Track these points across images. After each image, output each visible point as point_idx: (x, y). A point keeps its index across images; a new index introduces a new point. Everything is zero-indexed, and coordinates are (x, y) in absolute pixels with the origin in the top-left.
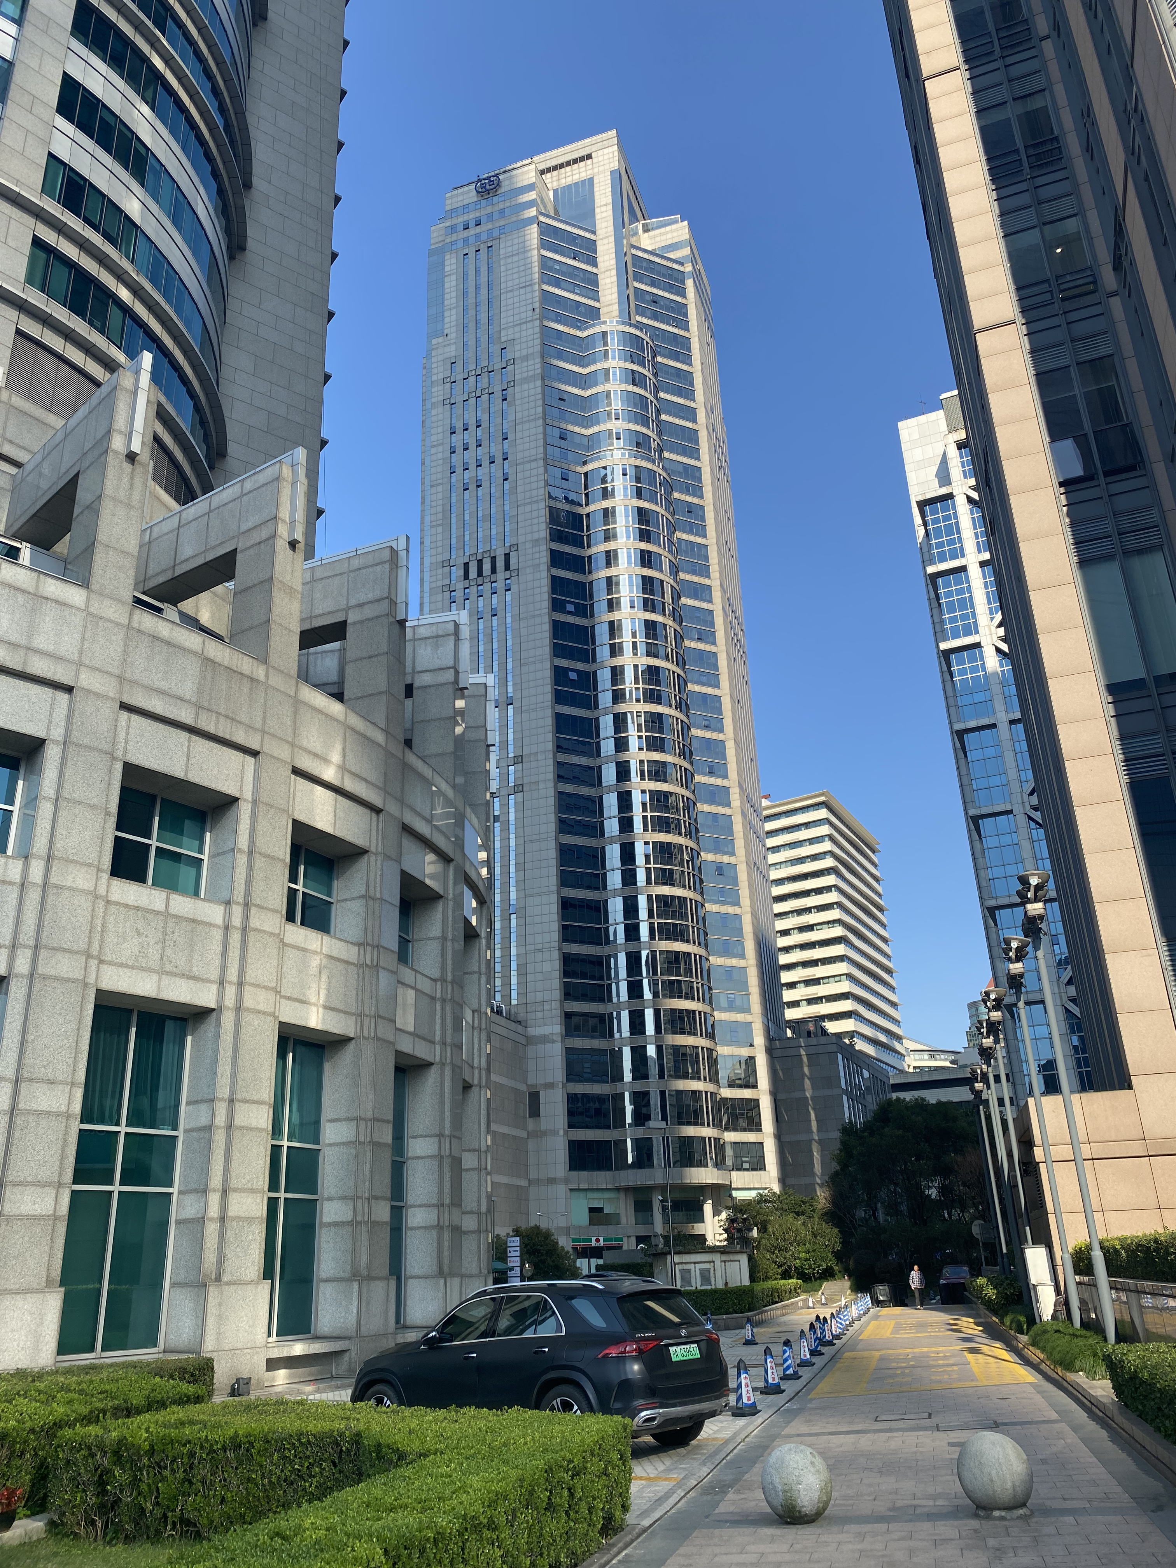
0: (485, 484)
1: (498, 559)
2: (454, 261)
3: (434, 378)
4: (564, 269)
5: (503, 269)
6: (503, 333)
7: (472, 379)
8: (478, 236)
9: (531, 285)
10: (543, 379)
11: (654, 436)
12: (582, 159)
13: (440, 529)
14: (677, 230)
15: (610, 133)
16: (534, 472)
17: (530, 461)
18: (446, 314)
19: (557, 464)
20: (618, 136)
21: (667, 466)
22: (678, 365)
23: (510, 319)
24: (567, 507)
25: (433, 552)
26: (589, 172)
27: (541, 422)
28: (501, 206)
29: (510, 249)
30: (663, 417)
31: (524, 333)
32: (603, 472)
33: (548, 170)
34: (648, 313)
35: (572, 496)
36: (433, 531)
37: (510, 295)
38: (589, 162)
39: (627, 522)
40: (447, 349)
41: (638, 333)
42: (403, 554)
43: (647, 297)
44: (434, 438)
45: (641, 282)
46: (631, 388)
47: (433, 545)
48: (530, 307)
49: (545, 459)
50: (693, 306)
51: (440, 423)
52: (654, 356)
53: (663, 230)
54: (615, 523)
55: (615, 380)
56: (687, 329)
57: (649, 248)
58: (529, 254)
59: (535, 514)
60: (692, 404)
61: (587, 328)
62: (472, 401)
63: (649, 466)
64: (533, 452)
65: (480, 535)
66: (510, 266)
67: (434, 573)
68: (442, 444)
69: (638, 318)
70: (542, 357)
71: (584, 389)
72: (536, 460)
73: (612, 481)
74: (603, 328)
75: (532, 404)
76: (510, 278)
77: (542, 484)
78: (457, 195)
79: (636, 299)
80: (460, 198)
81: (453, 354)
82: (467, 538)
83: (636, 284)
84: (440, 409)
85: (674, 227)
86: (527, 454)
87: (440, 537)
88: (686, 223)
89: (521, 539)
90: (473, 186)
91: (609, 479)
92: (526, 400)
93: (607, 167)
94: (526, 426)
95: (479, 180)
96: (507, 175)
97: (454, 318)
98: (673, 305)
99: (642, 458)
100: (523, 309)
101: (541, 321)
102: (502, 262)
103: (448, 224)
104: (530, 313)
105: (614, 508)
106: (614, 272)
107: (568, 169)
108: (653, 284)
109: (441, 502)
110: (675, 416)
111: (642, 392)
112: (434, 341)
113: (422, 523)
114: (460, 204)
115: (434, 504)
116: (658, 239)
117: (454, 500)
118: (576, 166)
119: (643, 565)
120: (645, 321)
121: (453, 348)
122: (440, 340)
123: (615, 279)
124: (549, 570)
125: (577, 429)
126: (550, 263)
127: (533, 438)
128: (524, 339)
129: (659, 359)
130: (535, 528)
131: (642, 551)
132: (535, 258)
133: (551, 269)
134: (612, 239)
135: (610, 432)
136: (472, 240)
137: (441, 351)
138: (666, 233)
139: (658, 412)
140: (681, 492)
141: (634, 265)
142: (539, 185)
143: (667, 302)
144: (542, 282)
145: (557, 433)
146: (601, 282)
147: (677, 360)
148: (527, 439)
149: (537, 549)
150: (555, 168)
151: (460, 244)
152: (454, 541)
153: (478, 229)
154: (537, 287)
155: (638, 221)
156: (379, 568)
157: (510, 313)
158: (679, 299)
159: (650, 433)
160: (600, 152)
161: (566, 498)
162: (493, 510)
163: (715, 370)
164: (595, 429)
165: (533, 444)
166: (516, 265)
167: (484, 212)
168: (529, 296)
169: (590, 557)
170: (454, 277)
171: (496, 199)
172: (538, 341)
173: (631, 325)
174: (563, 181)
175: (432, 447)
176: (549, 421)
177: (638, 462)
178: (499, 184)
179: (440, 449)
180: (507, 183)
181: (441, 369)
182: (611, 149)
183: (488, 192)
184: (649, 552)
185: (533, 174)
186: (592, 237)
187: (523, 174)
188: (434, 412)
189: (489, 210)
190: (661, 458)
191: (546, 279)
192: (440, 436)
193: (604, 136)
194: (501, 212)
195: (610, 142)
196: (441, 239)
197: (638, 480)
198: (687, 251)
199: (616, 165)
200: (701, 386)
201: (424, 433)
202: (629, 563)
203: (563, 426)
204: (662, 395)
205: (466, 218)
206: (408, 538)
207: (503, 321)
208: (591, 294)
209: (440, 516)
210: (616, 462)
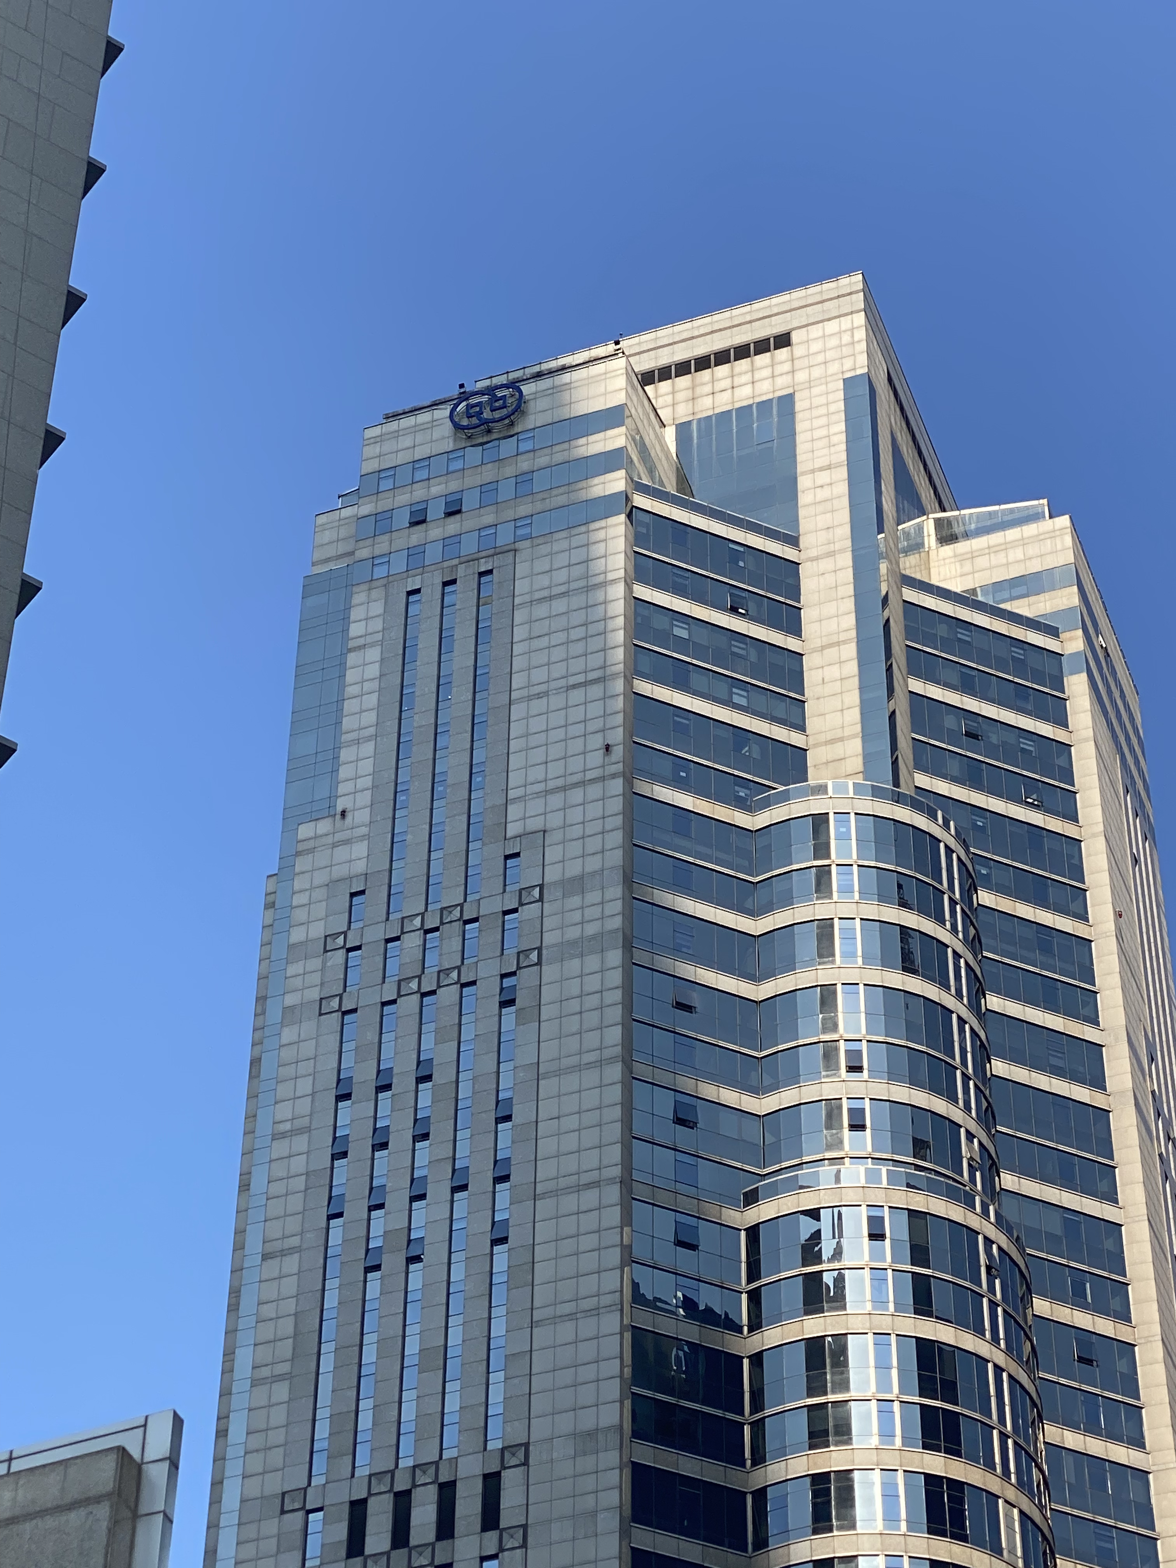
0: (434, 1254)
1: (461, 1490)
2: (377, 608)
3: (297, 935)
4: (702, 637)
5: (520, 633)
6: (514, 811)
7: (413, 941)
8: (451, 542)
9: (602, 680)
10: (628, 946)
11: (968, 1122)
12: (762, 346)
13: (281, 1391)
14: (1038, 538)
15: (844, 281)
16: (589, 1221)
17: (579, 1188)
18: (345, 754)
19: (663, 1198)
20: (867, 290)
21: (1011, 1215)
22: (1046, 918)
23: (537, 773)
24: (691, 1332)
25: (256, 1463)
26: (780, 381)
27: (615, 1072)
28: (524, 464)
29: (545, 581)
30: (999, 1067)
31: (575, 815)
32: (807, 1226)
33: (665, 374)
34: (954, 767)
35: (707, 1298)
36: (261, 1396)
37: (538, 705)
38: (782, 353)
39: (883, 1383)
40: (341, 853)
41: (921, 821)
42: (157, 1474)
43: (950, 722)
44: (284, 1111)
45: (930, 677)
46: (897, 979)
47: (256, 1441)
48: (597, 742)
49: (626, 1182)
50: (1090, 749)
51: (305, 1068)
52: (969, 890)
53: (996, 538)
54: (844, 1385)
55: (849, 955)
56: (1072, 816)
57: (957, 586)
58: (600, 595)
59: (587, 1351)
60: (1088, 1033)
61: (766, 804)
62: (410, 1004)
63: (956, 1212)
64: (591, 1159)
65: (409, 1412)
66: (538, 628)
67: (251, 1531)
68: (308, 1130)
69: (923, 780)
70: (628, 882)
71: (755, 978)
72: (595, 1184)
73: (838, 1254)
74: (815, 806)
75: (592, 1019)
76: (540, 658)
77: (614, 1257)
78: (396, 434)
79: (916, 726)
80: (407, 442)
81: (360, 867)
82: (365, 1421)
83: (916, 686)
84: (309, 1027)
85: (1030, 530)
86: (570, 1164)
87: (279, 1416)
88: (1064, 521)
89: (540, 1429)
90: (444, 412)
91: (827, 1247)
92: (575, 1006)
93: (834, 368)
94: (571, 1082)
95: (464, 396)
96: (544, 384)
97: (367, 766)
98: (1028, 745)
99: (933, 1188)
100: (576, 746)
101: (629, 782)
102: (519, 617)
103: (366, 509)
104: (597, 758)
105: (841, 1339)
106: (850, 650)
107: (722, 371)
108: (967, 686)
109: (290, 1306)
110: (1035, 1065)
111: (932, 991)
112: (305, 831)
113: (228, 1370)
114: (403, 458)
115: (268, 1311)
116: (982, 562)
117: (331, 1300)
118: (744, 364)
119: (936, 1526)
120: (942, 787)
121: (360, 850)
122: (324, 827)
123: (853, 668)
124: (624, 1533)
125: (729, 1096)
126: (660, 622)
127: (591, 1118)
128: (577, 831)
129: (985, 897)
130: (587, 1395)
131: (930, 1479)
132: (618, 608)
133: (664, 638)
134: (846, 560)
135: (833, 1106)
136: (433, 553)
137: (322, 858)
138: (1006, 547)
139: (983, 1054)
140: (1057, 1296)
141: (910, 633)
142: (637, 410)
143: (1011, 738)
144: (634, 670)
145: (665, 1105)
146: (810, 678)
147: (1041, 902)
148: (572, 1122)
149: (588, 1462)
150: (683, 368)
151: (399, 564)
152: (322, 1430)
153: (453, 526)
154: (619, 685)
155: (923, 512)
156: (75, 1518)
157: (538, 755)
158: (1045, 729)
159: (956, 1114)
160: (815, 331)
161: (689, 1304)
162: (455, 1337)
163: (1159, 937)
164: (786, 1097)
165: (590, 1137)
166: (562, 622)
167: (473, 480)
168: (596, 709)
169: (761, 1494)
170: (374, 654)
171: (508, 447)
172: (617, 838)
173: (898, 799)
174: (707, 402)
175: (275, 1137)
176: (640, 1070)
177: (920, 1201)
178: (520, 407)
179: (301, 1143)
180: (542, 404)
181: (320, 910)
182: (846, 322)
183: (487, 427)
184: (956, 1486)
185: (621, 382)
186: (788, 553)
187: (591, 381)
188: (288, 1034)
189: (488, 474)
190: (993, 1193)
191: (645, 663)
192: (304, 1107)
193: (828, 288)
194: (523, 480)
195: (845, 305)
196: (342, 548)
197: (919, 1255)
198: (1069, 597)
199: (860, 365)
200: (1115, 980)
201: (252, 1096)
202: (890, 1518)
203: (686, 1084)
204: (994, 1002)
205: (419, 493)
206: (178, 1422)
207: (515, 779)
208: (780, 709)
209: (286, 1348)
210: (850, 1197)
